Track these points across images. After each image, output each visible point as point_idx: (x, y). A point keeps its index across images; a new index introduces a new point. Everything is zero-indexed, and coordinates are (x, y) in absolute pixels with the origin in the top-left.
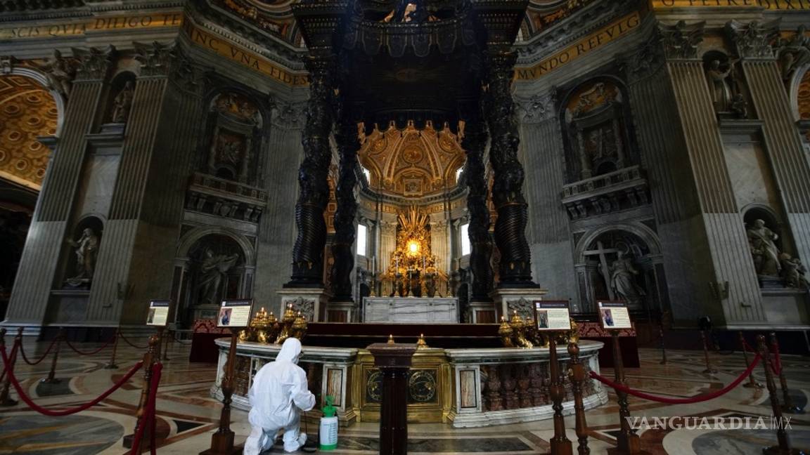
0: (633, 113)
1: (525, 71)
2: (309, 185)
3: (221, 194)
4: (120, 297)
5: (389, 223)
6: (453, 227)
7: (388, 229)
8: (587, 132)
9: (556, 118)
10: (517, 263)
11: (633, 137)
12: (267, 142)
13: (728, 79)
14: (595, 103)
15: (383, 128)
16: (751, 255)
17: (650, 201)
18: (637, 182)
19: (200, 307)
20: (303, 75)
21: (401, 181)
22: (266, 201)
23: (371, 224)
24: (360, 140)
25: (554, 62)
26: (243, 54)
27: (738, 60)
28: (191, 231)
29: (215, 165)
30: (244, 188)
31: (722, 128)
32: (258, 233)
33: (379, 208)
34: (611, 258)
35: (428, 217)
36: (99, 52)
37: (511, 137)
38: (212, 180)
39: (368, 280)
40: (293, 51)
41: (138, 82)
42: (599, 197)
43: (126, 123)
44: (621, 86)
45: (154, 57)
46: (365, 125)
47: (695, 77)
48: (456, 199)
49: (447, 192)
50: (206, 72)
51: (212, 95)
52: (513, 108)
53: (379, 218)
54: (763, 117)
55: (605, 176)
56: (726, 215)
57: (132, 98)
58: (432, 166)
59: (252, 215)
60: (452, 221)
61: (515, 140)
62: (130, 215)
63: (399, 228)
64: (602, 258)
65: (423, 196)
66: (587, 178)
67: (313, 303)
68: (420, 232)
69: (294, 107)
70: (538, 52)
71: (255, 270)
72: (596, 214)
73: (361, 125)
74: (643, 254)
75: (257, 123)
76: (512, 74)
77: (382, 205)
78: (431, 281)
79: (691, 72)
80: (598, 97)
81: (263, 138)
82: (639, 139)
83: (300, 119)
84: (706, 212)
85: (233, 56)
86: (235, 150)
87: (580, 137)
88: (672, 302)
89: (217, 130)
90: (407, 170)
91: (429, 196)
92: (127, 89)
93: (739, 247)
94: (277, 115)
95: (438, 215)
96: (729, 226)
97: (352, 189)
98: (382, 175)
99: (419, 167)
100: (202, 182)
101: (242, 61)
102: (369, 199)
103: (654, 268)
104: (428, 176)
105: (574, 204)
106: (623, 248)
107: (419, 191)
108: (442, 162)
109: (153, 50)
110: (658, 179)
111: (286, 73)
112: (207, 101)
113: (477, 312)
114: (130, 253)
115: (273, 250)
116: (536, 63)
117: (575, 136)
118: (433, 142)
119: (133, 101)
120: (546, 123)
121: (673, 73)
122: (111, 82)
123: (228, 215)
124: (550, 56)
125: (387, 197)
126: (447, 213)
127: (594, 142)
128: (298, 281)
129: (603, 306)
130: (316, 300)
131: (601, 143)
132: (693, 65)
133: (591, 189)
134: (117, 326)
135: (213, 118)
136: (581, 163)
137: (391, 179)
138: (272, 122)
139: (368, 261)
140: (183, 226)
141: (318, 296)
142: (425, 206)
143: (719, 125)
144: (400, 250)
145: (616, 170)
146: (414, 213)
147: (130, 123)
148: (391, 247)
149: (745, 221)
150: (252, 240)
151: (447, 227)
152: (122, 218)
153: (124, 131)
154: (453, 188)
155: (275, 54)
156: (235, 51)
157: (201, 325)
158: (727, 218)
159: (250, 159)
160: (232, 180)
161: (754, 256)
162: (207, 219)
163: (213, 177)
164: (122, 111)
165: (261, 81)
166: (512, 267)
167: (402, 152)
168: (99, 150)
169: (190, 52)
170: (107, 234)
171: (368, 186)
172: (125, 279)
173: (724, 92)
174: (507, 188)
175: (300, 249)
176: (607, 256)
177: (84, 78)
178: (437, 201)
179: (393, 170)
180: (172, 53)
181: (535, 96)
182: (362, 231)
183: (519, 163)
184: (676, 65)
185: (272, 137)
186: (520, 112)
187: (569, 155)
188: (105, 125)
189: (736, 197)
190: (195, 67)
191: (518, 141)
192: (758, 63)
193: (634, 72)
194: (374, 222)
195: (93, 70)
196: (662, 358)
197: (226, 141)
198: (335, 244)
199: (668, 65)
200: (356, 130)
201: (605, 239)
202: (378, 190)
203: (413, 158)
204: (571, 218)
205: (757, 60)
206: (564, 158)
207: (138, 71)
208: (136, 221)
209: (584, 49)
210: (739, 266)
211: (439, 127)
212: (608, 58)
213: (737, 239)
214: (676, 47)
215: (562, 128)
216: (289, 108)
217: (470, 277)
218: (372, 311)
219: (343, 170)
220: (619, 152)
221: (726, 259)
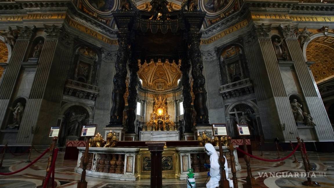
0: (246, 58)
1: (205, 41)
2: (118, 84)
3: (79, 88)
4: (32, 133)
5: (150, 102)
6: (176, 103)
7: (150, 104)
8: (229, 65)
9: (217, 59)
10: (203, 116)
11: (247, 67)
12: (100, 67)
13: (281, 46)
14: (232, 54)
15: (148, 62)
16: (292, 113)
17: (254, 92)
18: (249, 85)
19: (69, 137)
20: (115, 41)
21: (155, 84)
22: (99, 92)
23: (143, 102)
24: (139, 66)
25: (216, 38)
26: (91, 31)
27: (284, 39)
28: (66, 104)
29: (77, 76)
30: (89, 86)
31: (279, 64)
32: (95, 105)
33: (146, 95)
34: (240, 115)
35: (166, 99)
36: (28, 28)
37: (200, 66)
38: (76, 83)
39: (141, 125)
40: (111, 30)
41: (45, 41)
42: (234, 90)
43: (39, 58)
44: (241, 48)
45: (53, 31)
46: (141, 61)
47: (268, 44)
48: (178, 92)
49: (174, 89)
50: (75, 38)
51: (77, 47)
52: (201, 55)
53: (146, 99)
54: (294, 60)
55: (237, 82)
56: (283, 97)
57: (42, 47)
58: (168, 78)
59: (93, 97)
60: (176, 101)
61: (201, 67)
62: (39, 97)
63: (154, 104)
64: (236, 115)
65: (164, 90)
66: (229, 83)
67: (119, 133)
68: (163, 105)
69: (111, 53)
70: (210, 34)
71: (93, 121)
72: (233, 97)
73: (139, 61)
74: (252, 113)
75: (96, 59)
76: (200, 41)
77: (147, 94)
78: (167, 125)
79: (267, 43)
80: (233, 51)
81: (98, 65)
82: (249, 68)
83: (114, 58)
84: (275, 96)
85: (87, 32)
86: (86, 70)
87: (226, 67)
88: (264, 132)
89: (79, 62)
90: (157, 80)
91: (167, 91)
92: (40, 44)
93: (288, 110)
94: (104, 56)
95: (170, 98)
96: (284, 102)
97: (135, 87)
98: (147, 82)
99: (163, 79)
100: (71, 83)
101: (90, 34)
102: (142, 92)
103: (256, 119)
104: (166, 82)
105: (225, 93)
106: (244, 111)
107: (162, 88)
108: (172, 77)
109: (52, 28)
110: (257, 84)
111: (108, 39)
112: (74, 50)
113: (187, 137)
114: (38, 113)
115: (102, 112)
116: (209, 38)
117: (224, 66)
118: (168, 68)
119: (43, 49)
120: (213, 61)
121: (261, 43)
122: (33, 40)
123: (82, 97)
124: (214, 35)
125: (149, 91)
126: (174, 97)
127: (231, 69)
128: (112, 124)
129: (239, 126)
130: (120, 132)
131: (234, 69)
132: (268, 40)
133: (231, 87)
134: (31, 146)
135: (77, 57)
136: (227, 77)
137: (151, 83)
138: (102, 59)
139: (141, 117)
140: (62, 102)
141: (121, 130)
142: (165, 94)
143: (278, 63)
144: (155, 113)
145: (240, 80)
146: (160, 97)
147: (41, 58)
148: (151, 111)
149: (289, 100)
150: (92, 108)
151: (174, 103)
152: (35, 98)
153: (38, 61)
154: (177, 87)
155: (104, 31)
156: (87, 30)
157: (70, 143)
158: (283, 99)
159: (92, 74)
160: (84, 82)
161: (294, 113)
162: (73, 99)
163: (76, 81)
164: (37, 52)
165: (98, 42)
166: (201, 117)
167: (156, 72)
168: (26, 69)
169: (68, 29)
170: (28, 105)
171: (141, 86)
172: (35, 124)
173: (279, 50)
174: (199, 86)
175: (113, 110)
176: (238, 114)
177: (21, 38)
178: (170, 92)
179: (152, 80)
180: (61, 29)
181: (209, 51)
182: (139, 105)
183: (203, 76)
184: (261, 40)
185: (102, 65)
186: (203, 57)
187: (223, 74)
188: (30, 58)
189: (286, 91)
190: (70, 35)
191: (203, 67)
192: (291, 40)
193: (246, 42)
194: (144, 101)
195: (26, 35)
196: (261, 154)
197: (82, 66)
198: (128, 109)
199: (259, 40)
200: (137, 62)
201: (237, 107)
202: (145, 88)
203: (160, 75)
204: (224, 99)
205: (291, 39)
206: (220, 75)
207: (45, 36)
208: (42, 100)
209: (227, 33)
210: (288, 117)
211: (171, 62)
212: (236, 37)
213: (287, 107)
214: (262, 33)
215: (219, 63)
216: (109, 54)
217: (183, 124)
218: (144, 137)
219: (132, 79)
220: (242, 73)
221: (284, 115)
